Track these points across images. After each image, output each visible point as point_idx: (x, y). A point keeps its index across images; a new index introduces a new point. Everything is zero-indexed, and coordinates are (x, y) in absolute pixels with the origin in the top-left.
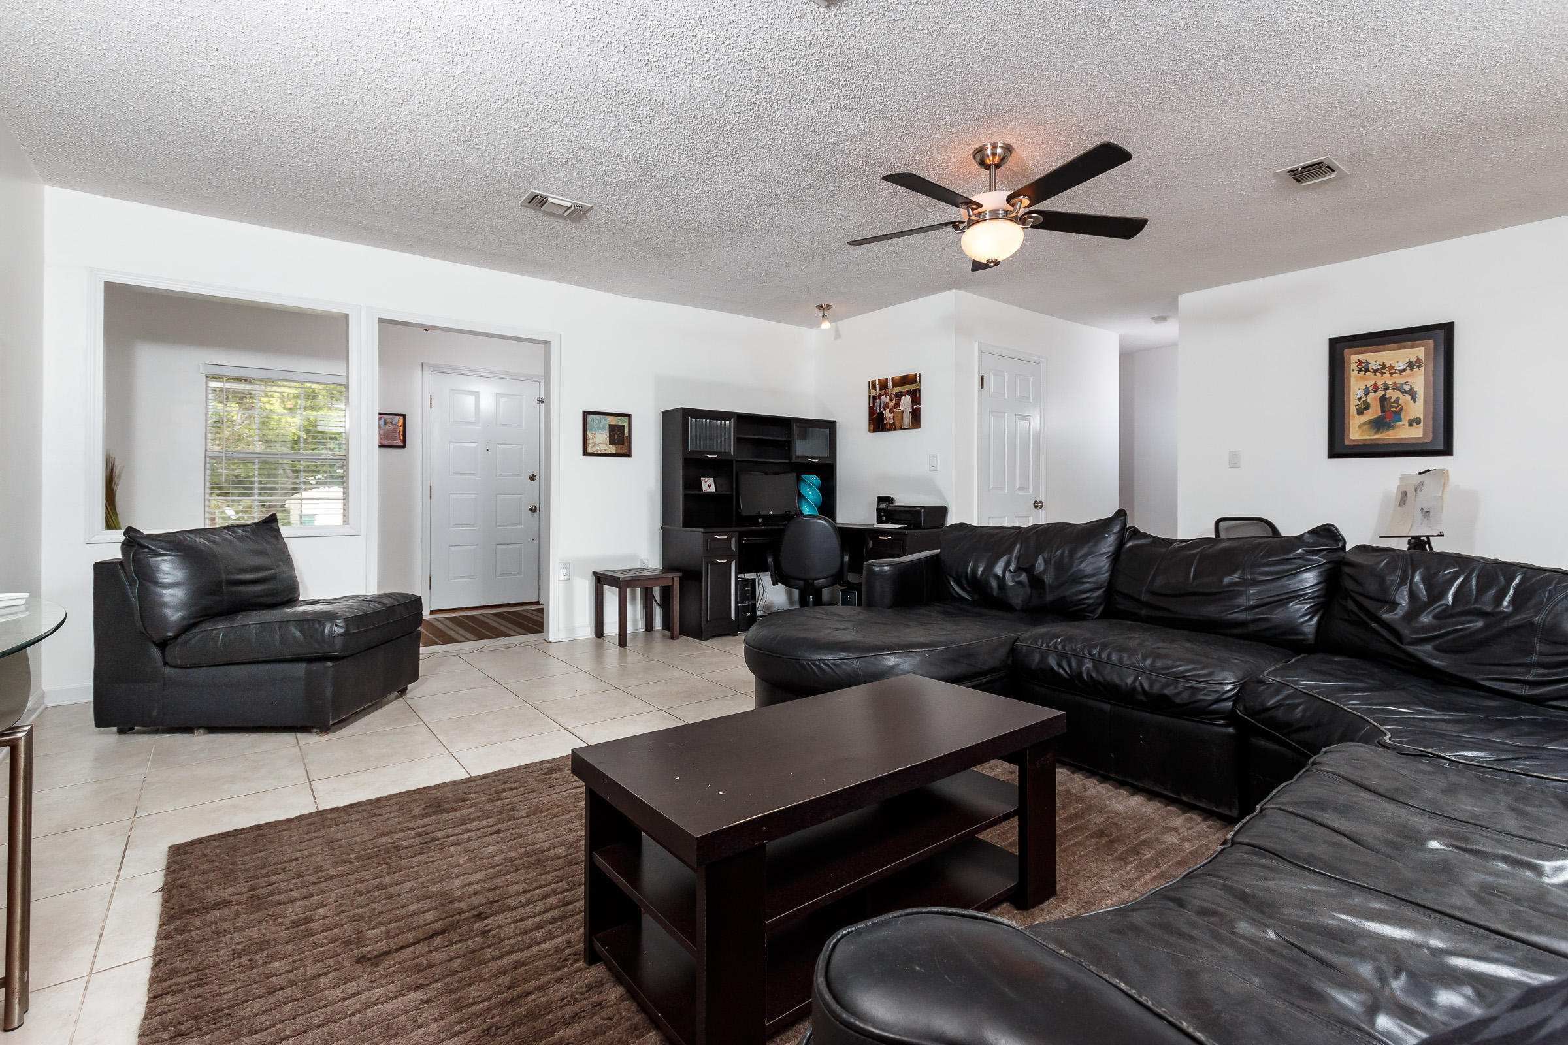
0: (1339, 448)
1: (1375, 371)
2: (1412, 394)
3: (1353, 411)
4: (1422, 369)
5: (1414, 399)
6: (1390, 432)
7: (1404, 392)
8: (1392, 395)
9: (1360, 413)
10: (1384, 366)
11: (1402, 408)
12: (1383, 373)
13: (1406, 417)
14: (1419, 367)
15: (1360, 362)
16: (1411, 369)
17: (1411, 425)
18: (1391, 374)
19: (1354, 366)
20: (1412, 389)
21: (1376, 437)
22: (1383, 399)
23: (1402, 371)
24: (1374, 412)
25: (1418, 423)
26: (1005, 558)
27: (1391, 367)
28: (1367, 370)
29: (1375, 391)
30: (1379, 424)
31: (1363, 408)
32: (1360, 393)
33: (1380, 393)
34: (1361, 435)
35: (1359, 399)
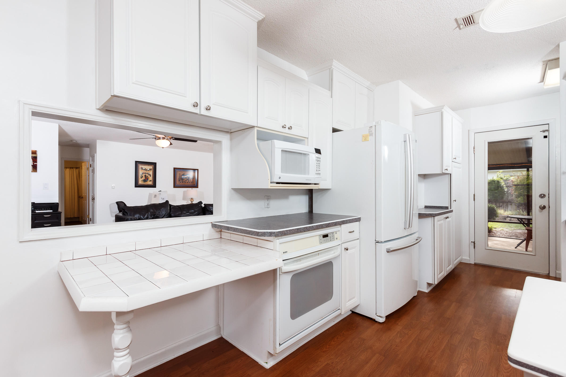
0: (137, 185)
1: (144, 170)
2: (150, 175)
3: (140, 178)
4: (152, 171)
5: (150, 176)
6: (146, 182)
7: (149, 175)
8: (147, 175)
9: (141, 178)
10: (145, 169)
11: (148, 178)
12: (145, 170)
13: (149, 180)
14: (151, 170)
15: (141, 167)
16: (150, 170)
17: (150, 181)
18: (147, 171)
19: (140, 168)
20: (150, 174)
21: (144, 183)
22: (145, 176)
23: (149, 170)
24: (144, 178)
25: (151, 181)
26: (147, 214)
27: (147, 169)
28: (142, 169)
30: (145, 181)
31: (142, 177)
32: (141, 174)
33: (145, 174)
34: (141, 183)
35: (141, 175)
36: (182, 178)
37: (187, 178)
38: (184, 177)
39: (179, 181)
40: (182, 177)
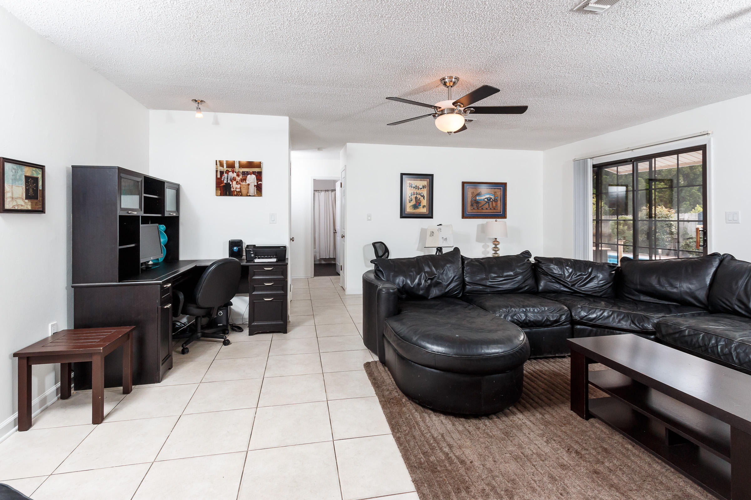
0: (404, 215)
1: (414, 187)
2: (423, 196)
3: (408, 201)
4: (426, 188)
5: (424, 198)
6: (418, 210)
7: (422, 196)
8: (419, 196)
9: (410, 202)
10: (416, 186)
11: (421, 202)
12: (416, 189)
13: (422, 204)
14: (425, 188)
15: (410, 184)
16: (423, 188)
17: (423, 208)
18: (418, 189)
19: (408, 185)
21: (414, 211)
22: (416, 198)
23: (421, 189)
24: (413, 202)
25: (425, 207)
27: (418, 187)
28: (412, 187)
29: (414, 195)
30: (415, 207)
31: (411, 200)
32: (410, 195)
33: (415, 196)
34: (410, 210)
35: (410, 197)
36: (477, 200)
37: (486, 200)
38: (480, 198)
39: (472, 205)
40: (477, 198)
